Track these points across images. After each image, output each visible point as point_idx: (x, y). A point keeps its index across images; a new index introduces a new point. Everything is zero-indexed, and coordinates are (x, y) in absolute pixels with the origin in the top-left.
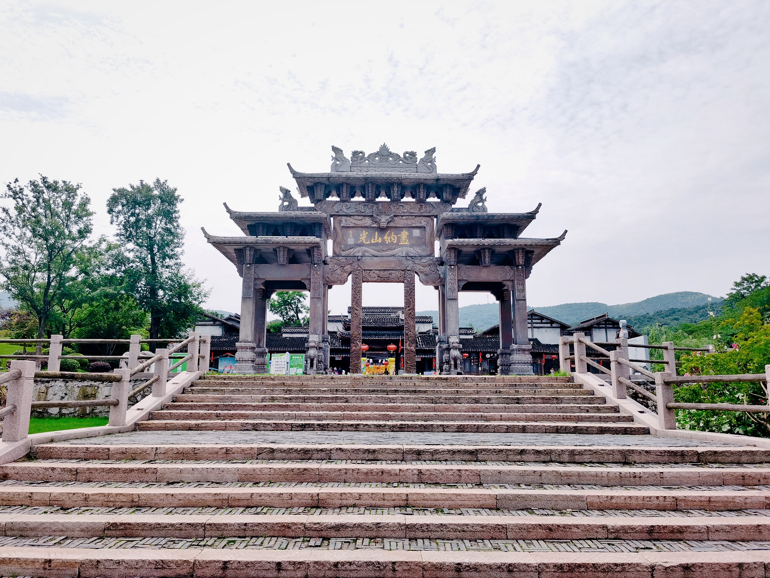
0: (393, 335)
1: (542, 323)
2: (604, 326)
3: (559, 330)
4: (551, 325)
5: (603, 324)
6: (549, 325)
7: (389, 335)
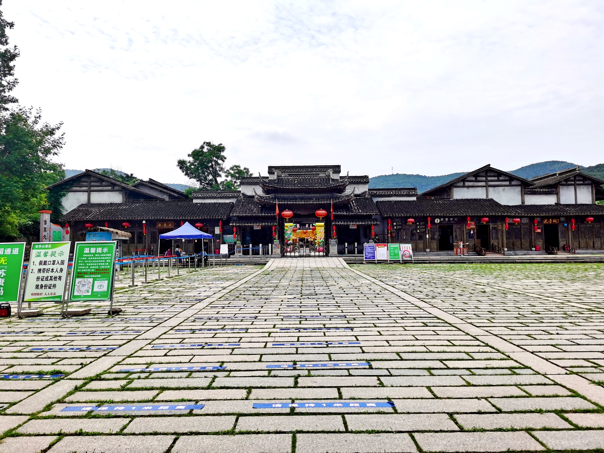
0: (323, 198)
1: (498, 180)
2: (573, 182)
3: (519, 188)
4: (510, 183)
5: (572, 181)
6: (508, 183)
7: (318, 199)
